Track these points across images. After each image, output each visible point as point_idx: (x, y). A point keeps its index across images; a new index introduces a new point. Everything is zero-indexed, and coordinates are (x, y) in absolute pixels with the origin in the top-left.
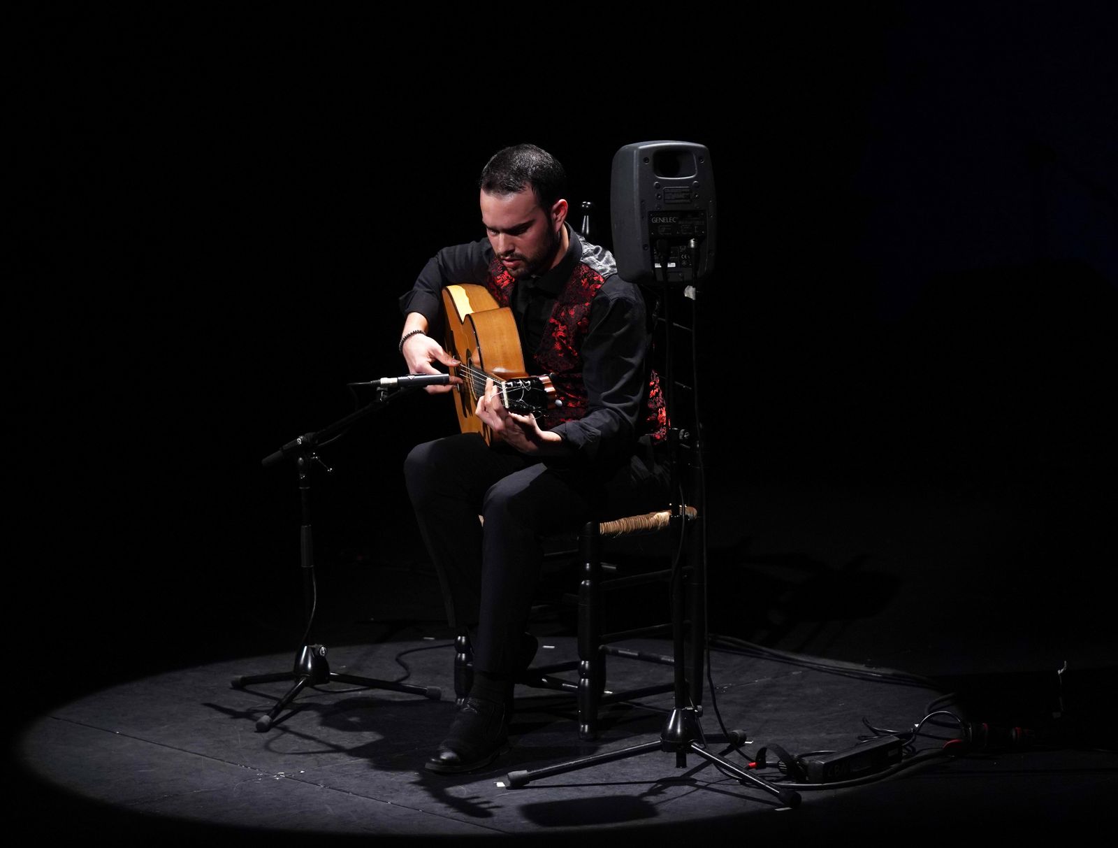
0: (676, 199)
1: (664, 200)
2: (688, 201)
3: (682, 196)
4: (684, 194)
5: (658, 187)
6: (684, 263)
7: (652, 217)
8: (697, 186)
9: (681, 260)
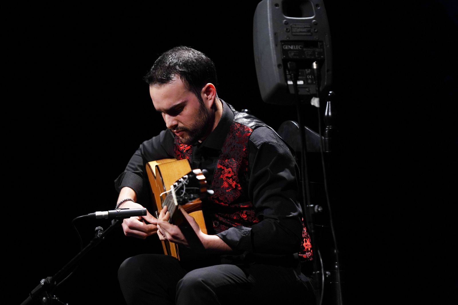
0: (300, 32)
1: (292, 32)
2: (309, 34)
3: (305, 30)
4: (307, 29)
5: (286, 23)
6: (310, 81)
7: (283, 45)
8: (316, 24)
9: (307, 79)
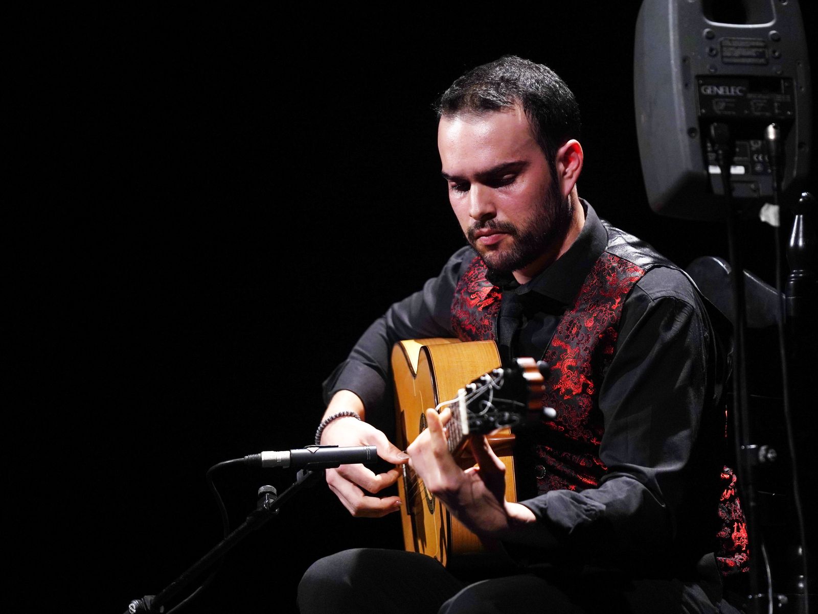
0: (741, 57)
1: (723, 57)
2: (762, 61)
3: (752, 52)
4: (754, 50)
5: (710, 37)
6: (759, 168)
7: (702, 85)
8: (776, 39)
9: (754, 163)
